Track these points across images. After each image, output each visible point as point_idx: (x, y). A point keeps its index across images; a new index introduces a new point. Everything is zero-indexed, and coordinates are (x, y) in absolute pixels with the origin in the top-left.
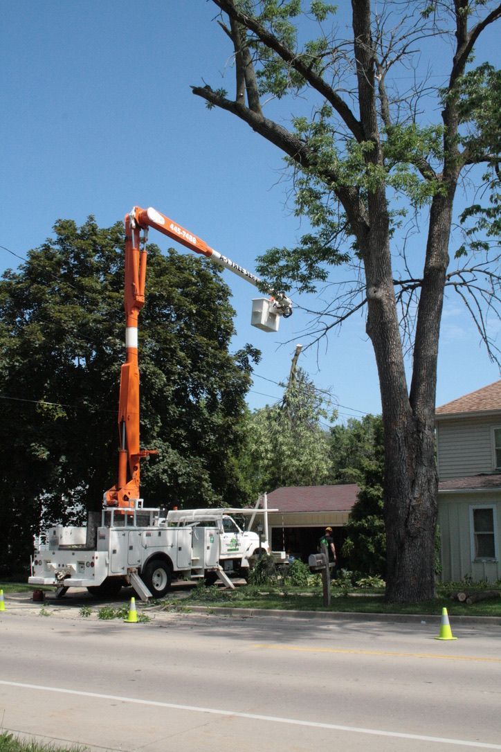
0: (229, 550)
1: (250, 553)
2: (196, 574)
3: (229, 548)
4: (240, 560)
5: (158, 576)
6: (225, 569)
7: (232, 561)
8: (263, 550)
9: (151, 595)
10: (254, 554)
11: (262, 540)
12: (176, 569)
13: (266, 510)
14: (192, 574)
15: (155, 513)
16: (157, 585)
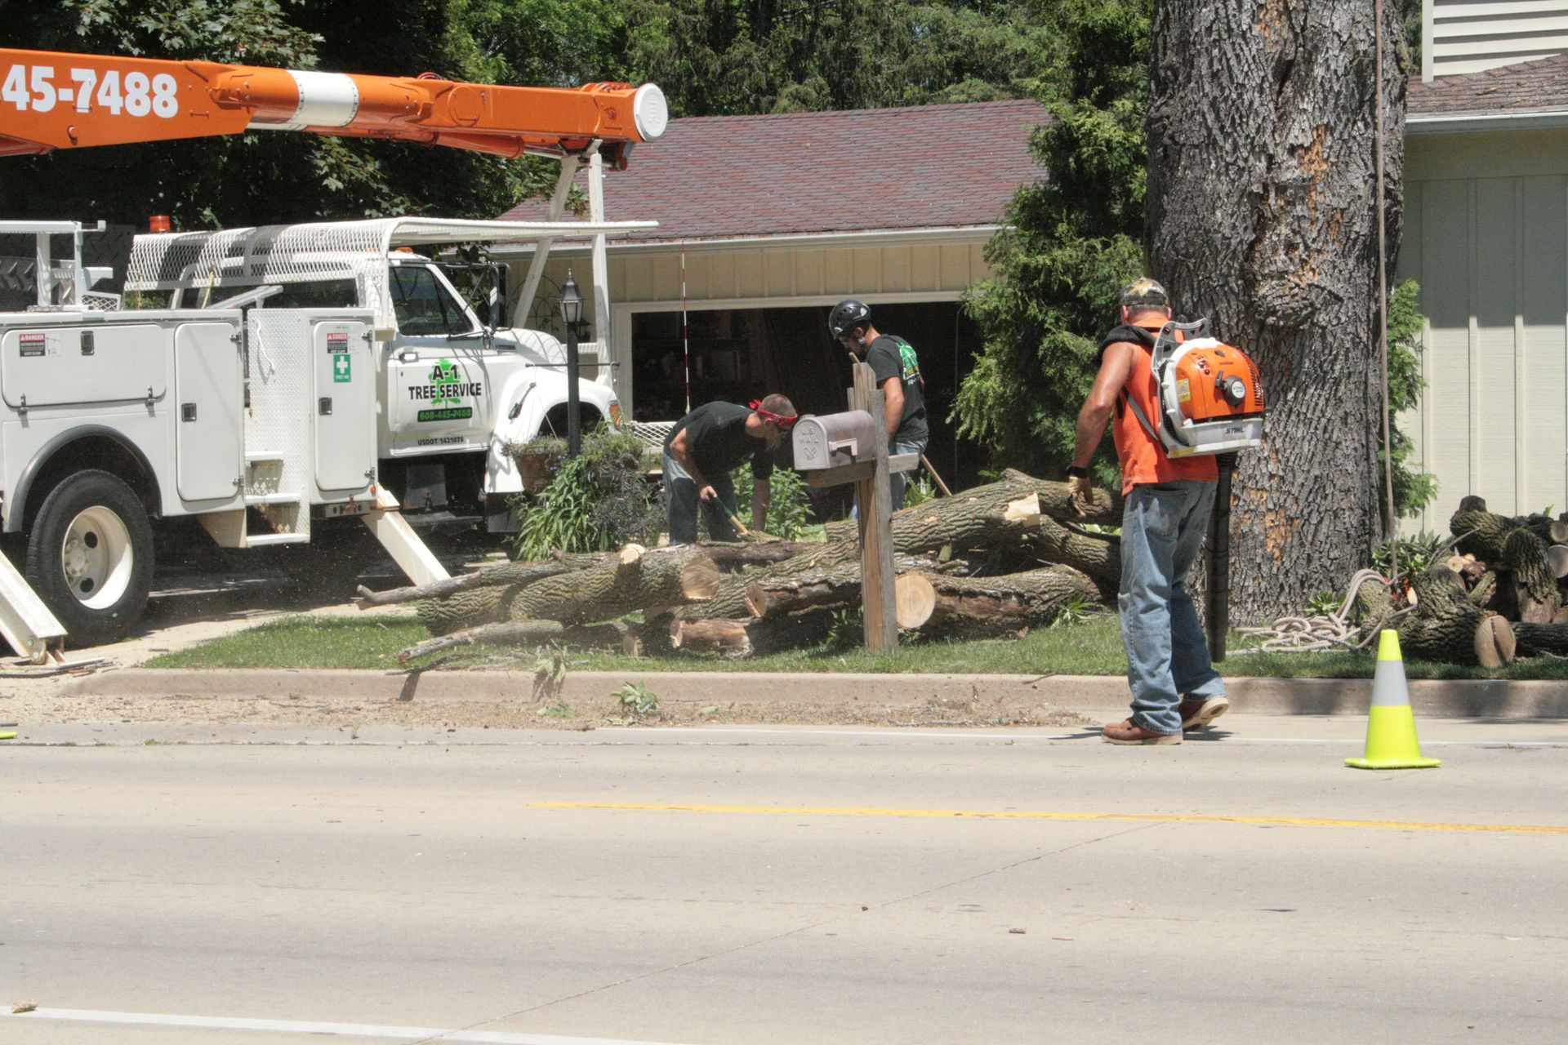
0: (423, 416)
1: (524, 430)
2: (268, 529)
3: (427, 404)
4: (477, 462)
5: (91, 540)
6: (408, 506)
7: (441, 470)
8: (589, 414)
9: (58, 629)
10: (544, 430)
11: (579, 367)
12: (171, 506)
13: (597, 220)
14: (252, 531)
15: (61, 247)
16: (89, 586)
